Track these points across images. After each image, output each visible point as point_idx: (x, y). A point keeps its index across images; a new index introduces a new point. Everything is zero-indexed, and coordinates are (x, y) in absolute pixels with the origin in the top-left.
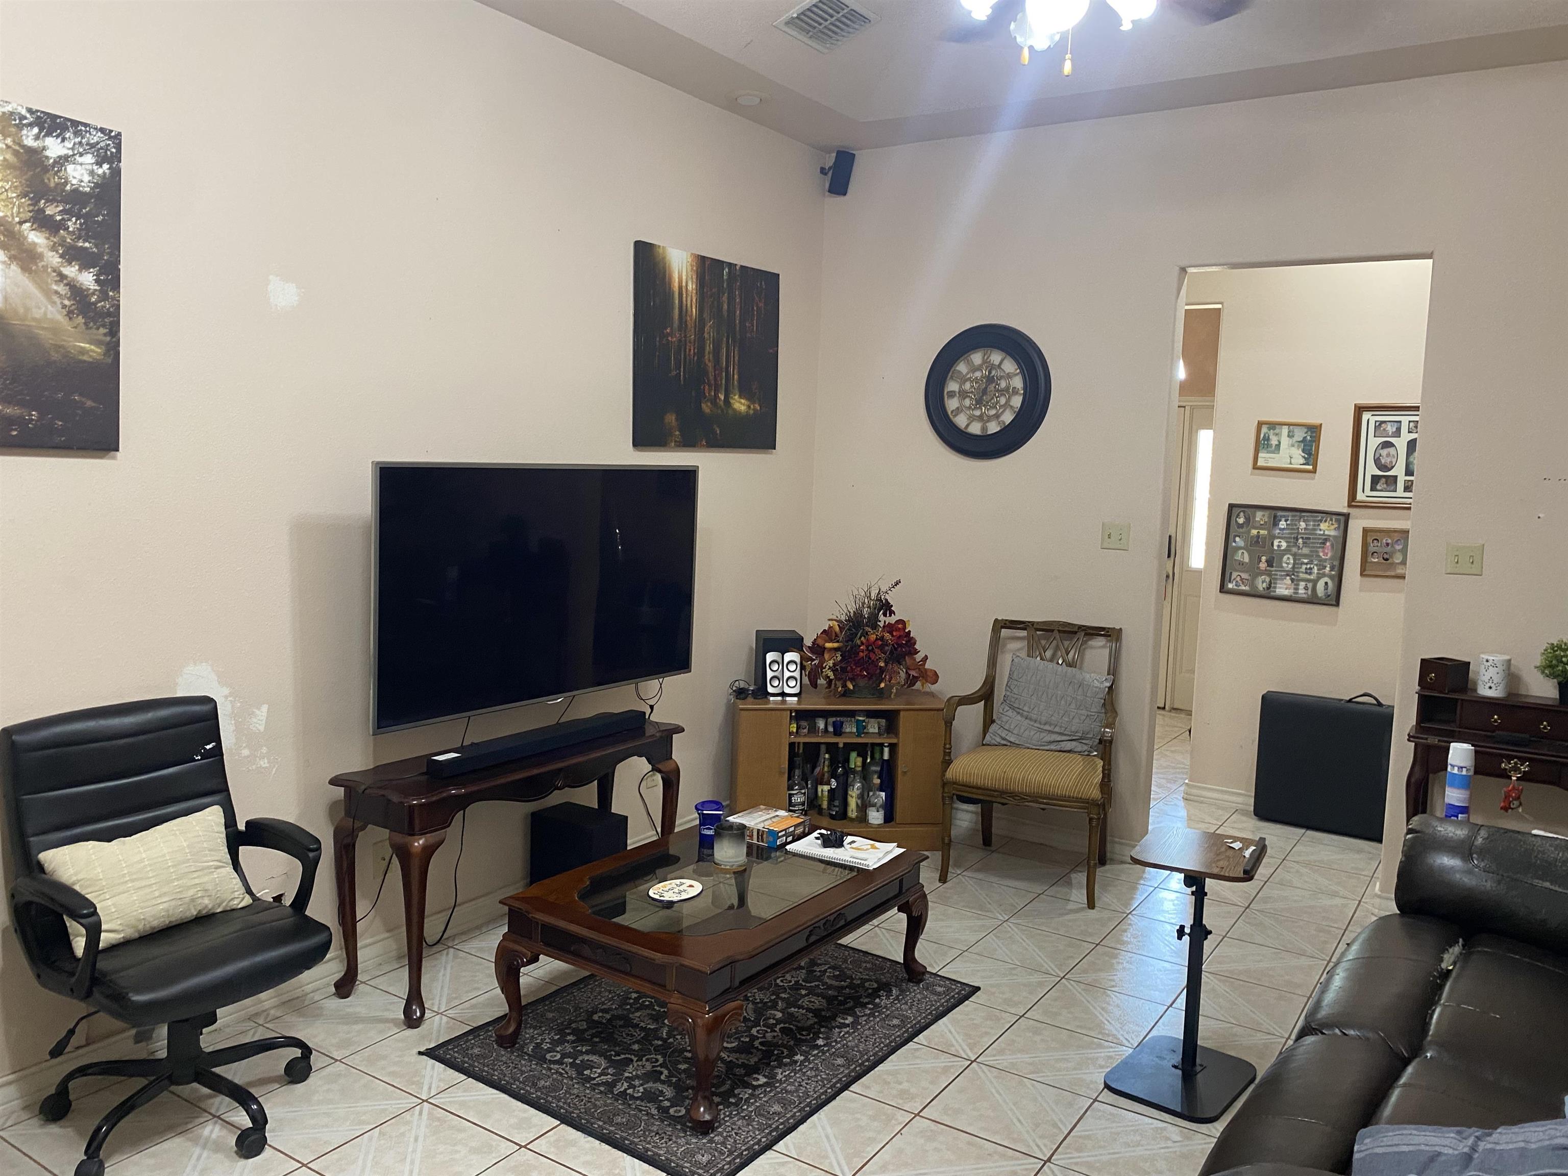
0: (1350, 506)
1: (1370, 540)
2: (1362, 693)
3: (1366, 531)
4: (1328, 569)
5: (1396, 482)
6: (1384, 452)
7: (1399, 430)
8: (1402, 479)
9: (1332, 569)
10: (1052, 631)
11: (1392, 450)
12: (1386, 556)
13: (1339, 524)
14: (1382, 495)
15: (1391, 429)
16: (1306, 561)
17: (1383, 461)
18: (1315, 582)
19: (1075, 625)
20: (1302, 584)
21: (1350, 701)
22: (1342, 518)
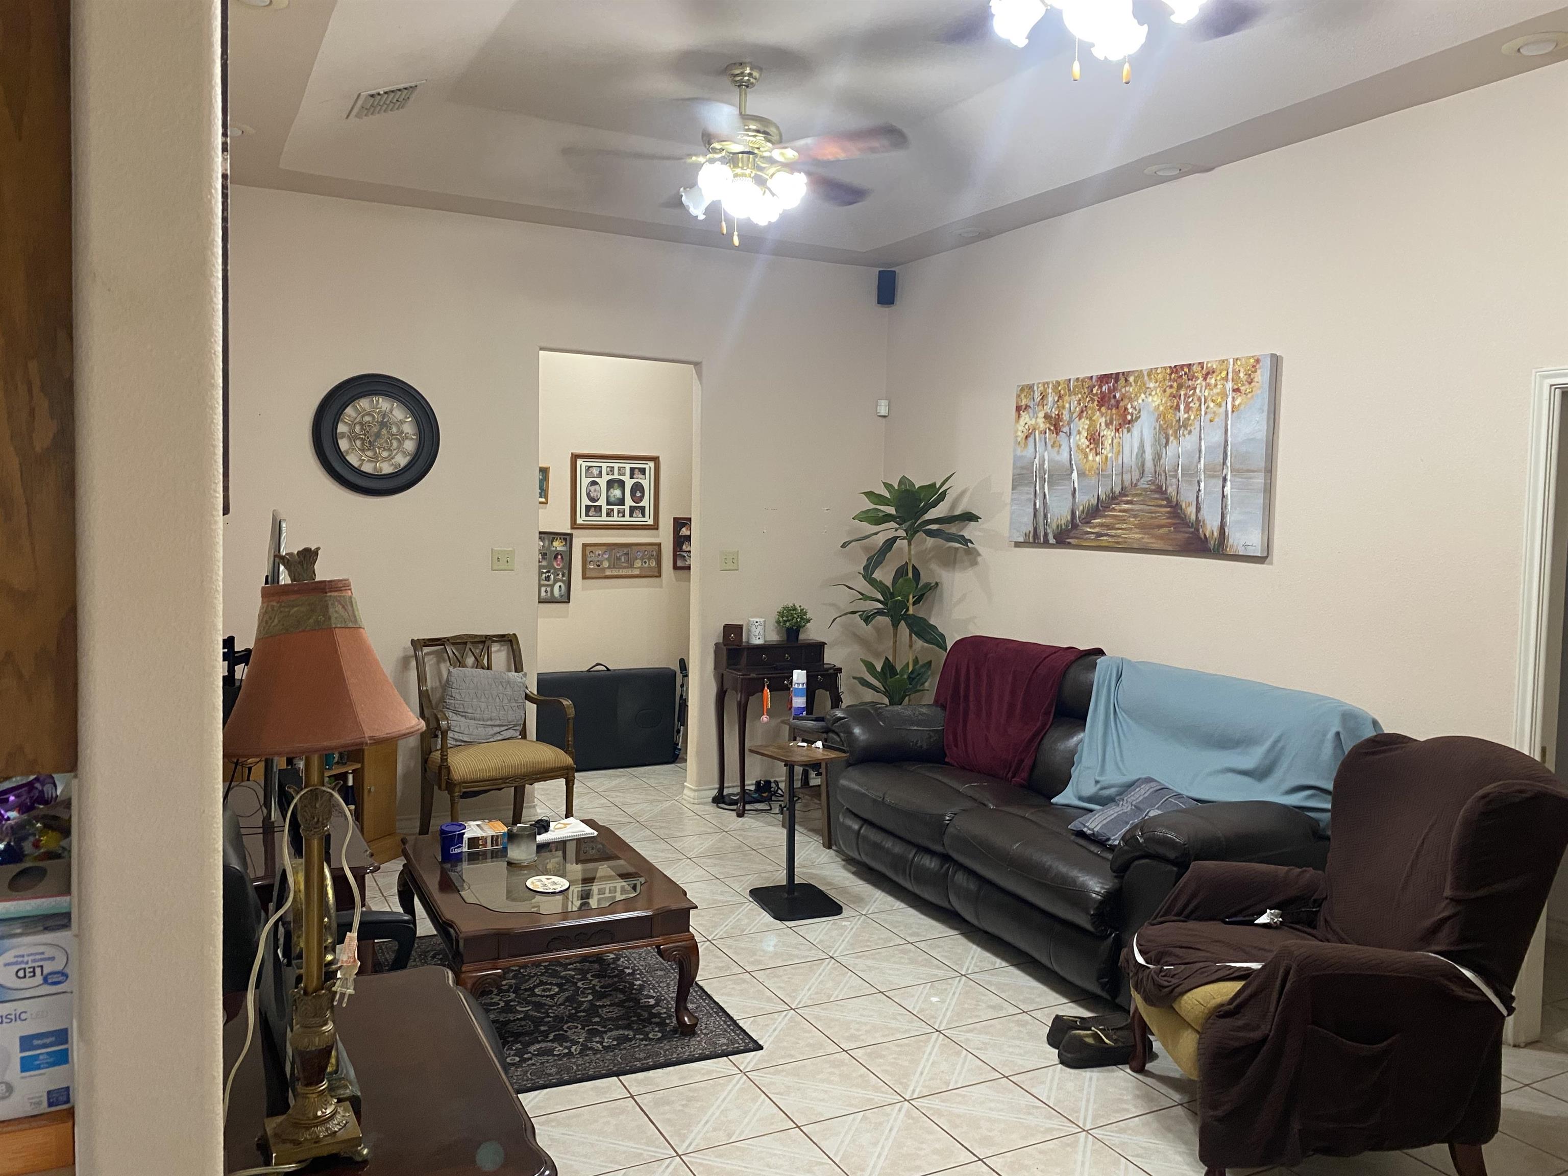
0: (572, 528)
1: (588, 552)
2: (594, 664)
3: (585, 546)
4: (560, 575)
5: (601, 510)
6: (592, 488)
7: (601, 472)
8: (605, 508)
9: (563, 576)
10: (466, 643)
11: (597, 487)
12: (598, 563)
13: (566, 542)
14: (594, 520)
15: (595, 472)
16: (545, 571)
17: (592, 495)
18: (552, 586)
19: (481, 636)
20: (543, 589)
21: (589, 671)
22: (568, 538)
